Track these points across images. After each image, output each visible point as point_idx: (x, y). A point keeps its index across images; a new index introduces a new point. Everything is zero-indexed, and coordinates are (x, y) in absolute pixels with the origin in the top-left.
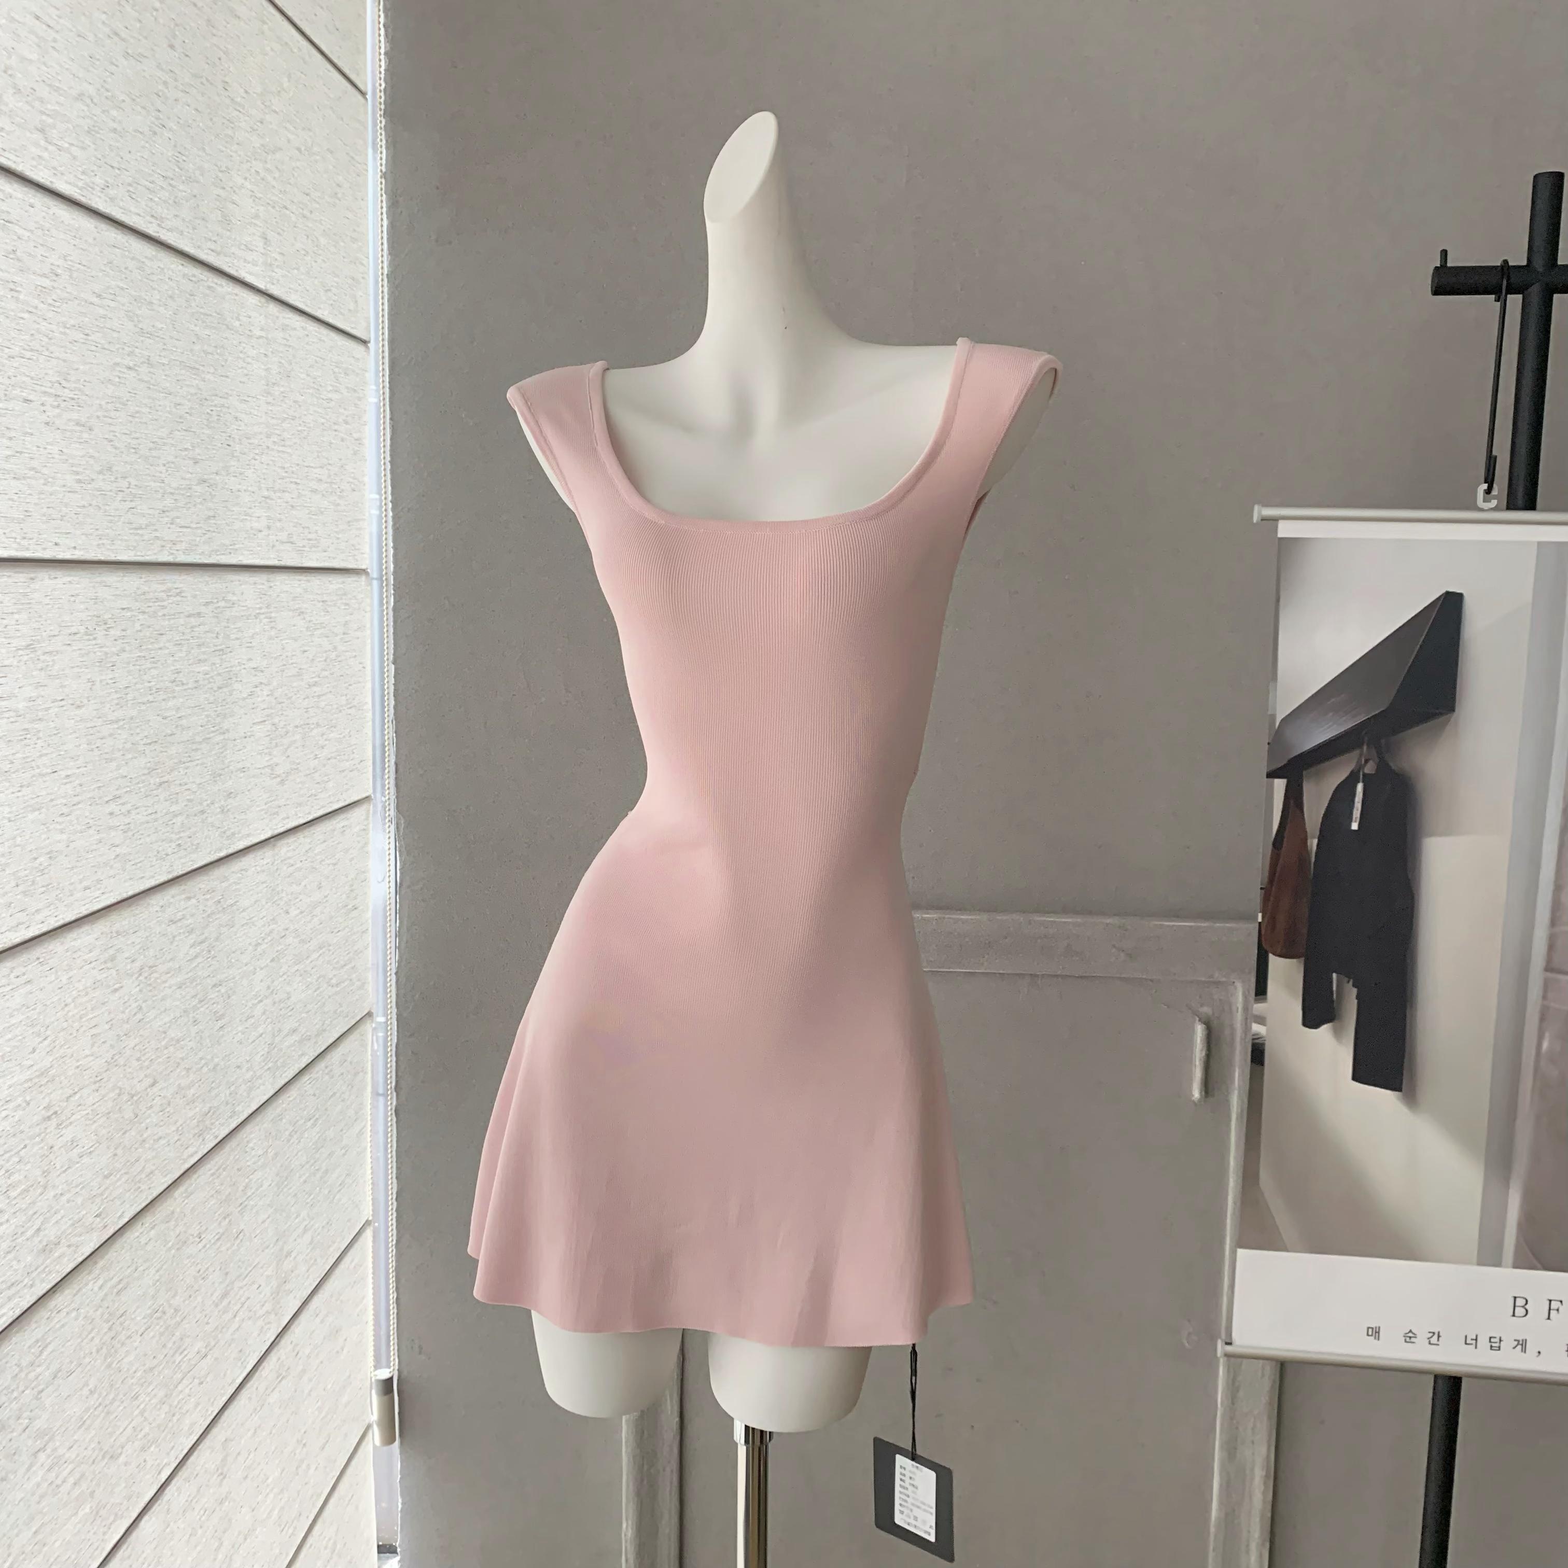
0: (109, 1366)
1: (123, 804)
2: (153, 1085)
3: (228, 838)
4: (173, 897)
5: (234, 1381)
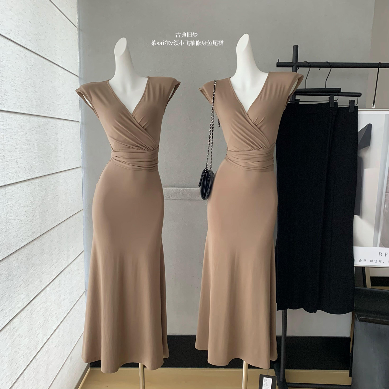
0: (42, 257)
1: (43, 159)
2: (47, 210)
3: (58, 169)
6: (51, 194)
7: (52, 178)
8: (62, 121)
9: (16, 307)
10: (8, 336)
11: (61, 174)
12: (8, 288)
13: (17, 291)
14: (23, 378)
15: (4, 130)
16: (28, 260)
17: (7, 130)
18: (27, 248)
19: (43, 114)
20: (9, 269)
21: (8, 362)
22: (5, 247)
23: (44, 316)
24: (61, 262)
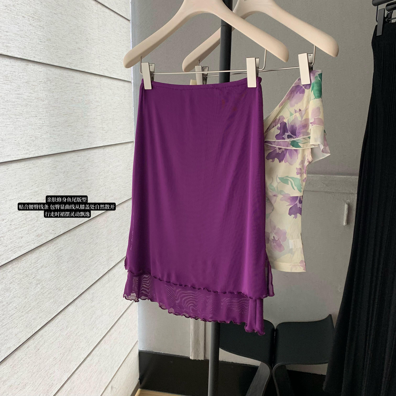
1: (58, 128)
4: (73, 155)
5: (95, 279)
6: (76, 178)
7: (79, 156)
8: (98, 78)
13: (4, 324)
16: (27, 276)
18: (25, 259)
23: (63, 347)
24: (96, 268)
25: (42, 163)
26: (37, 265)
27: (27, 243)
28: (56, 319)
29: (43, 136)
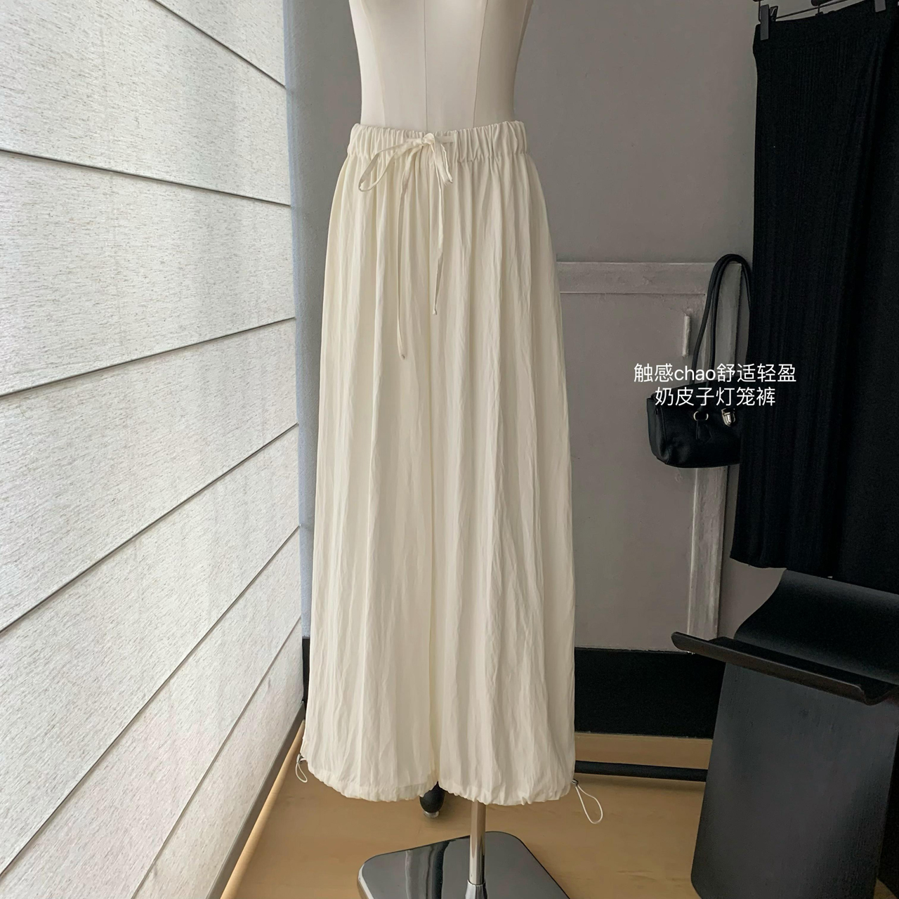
1: (200, 142)
3: (237, 186)
4: (219, 200)
5: (248, 451)
6: (222, 245)
7: (224, 204)
8: (245, 65)
9: (147, 506)
10: (131, 572)
11: (245, 202)
12: (125, 447)
13: (148, 464)
14: (168, 695)
15: (101, 16)
16: (171, 393)
17: (110, 20)
19: (199, 22)
20: (128, 399)
21: (133, 641)
22: (116, 336)
23: (212, 554)
24: (248, 431)
25: (183, 197)
26: (182, 380)
27: (171, 333)
28: (203, 494)
29: (184, 150)
